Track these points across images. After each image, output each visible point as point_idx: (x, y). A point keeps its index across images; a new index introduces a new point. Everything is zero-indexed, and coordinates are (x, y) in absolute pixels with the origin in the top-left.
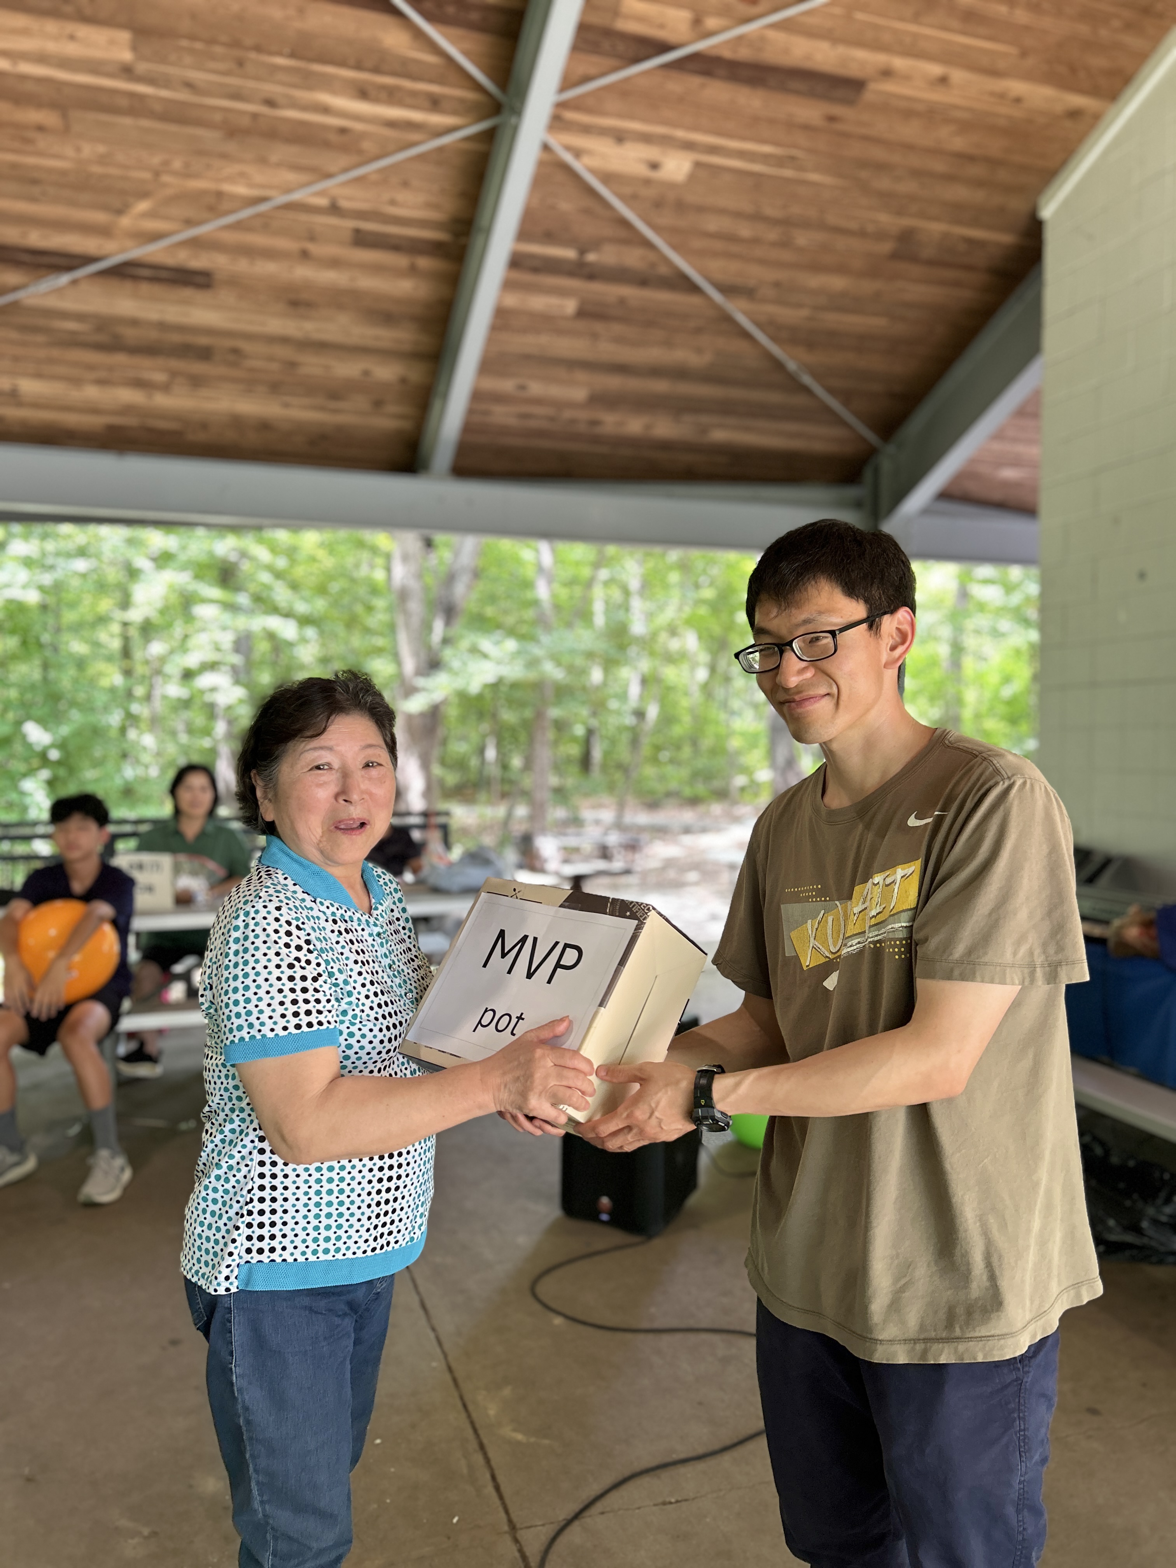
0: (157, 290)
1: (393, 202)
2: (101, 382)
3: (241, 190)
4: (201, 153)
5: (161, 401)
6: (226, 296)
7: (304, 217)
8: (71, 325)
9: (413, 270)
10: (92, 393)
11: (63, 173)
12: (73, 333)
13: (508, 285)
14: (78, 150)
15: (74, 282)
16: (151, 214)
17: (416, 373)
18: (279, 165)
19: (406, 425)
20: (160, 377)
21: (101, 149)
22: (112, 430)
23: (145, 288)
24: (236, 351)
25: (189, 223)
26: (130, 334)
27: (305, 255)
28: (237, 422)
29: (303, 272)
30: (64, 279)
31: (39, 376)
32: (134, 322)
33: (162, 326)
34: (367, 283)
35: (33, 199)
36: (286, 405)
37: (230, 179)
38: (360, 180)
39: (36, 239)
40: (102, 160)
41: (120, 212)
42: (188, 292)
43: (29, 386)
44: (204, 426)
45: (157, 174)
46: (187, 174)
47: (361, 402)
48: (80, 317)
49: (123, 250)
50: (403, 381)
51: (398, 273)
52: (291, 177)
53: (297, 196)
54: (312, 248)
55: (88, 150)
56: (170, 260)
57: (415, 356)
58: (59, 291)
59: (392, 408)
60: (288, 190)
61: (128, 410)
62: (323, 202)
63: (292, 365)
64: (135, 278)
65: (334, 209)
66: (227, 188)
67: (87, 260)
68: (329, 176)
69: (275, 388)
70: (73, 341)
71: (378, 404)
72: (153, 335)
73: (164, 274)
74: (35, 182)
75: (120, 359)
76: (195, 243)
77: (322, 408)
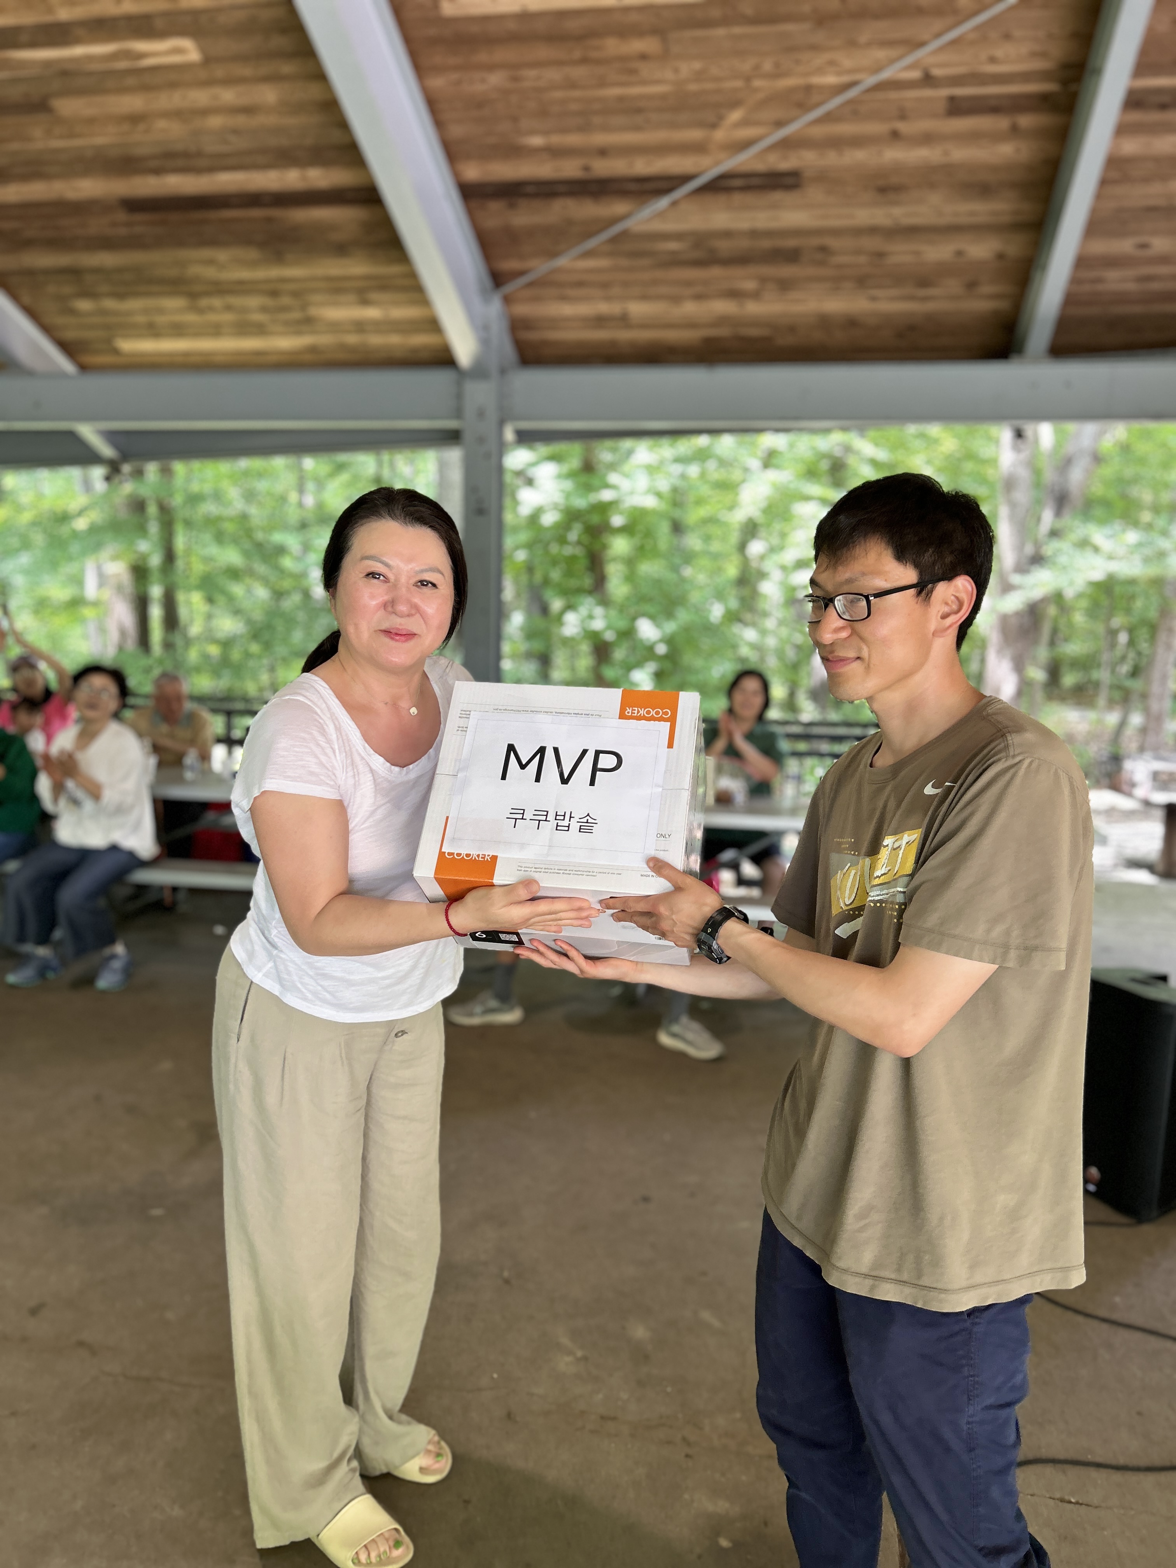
0: (749, 198)
1: (992, 60)
2: (699, 297)
3: (831, 79)
4: (792, 49)
5: (753, 308)
6: (814, 193)
7: (893, 95)
8: (673, 246)
9: (1015, 131)
10: (690, 308)
11: (663, 97)
12: (673, 253)
13: (1122, 130)
14: (676, 71)
15: (674, 204)
16: (745, 123)
17: (1014, 246)
18: (869, 45)
19: (1003, 305)
20: (750, 285)
21: (697, 65)
22: (708, 342)
23: (738, 198)
24: (823, 249)
25: (779, 124)
26: (724, 246)
27: (895, 135)
28: (824, 321)
29: (893, 155)
30: (664, 202)
31: (644, 298)
32: (727, 234)
33: (754, 234)
34: (960, 154)
35: (637, 128)
36: (874, 299)
37: (820, 71)
38: (954, 42)
39: (641, 167)
40: (699, 76)
41: (714, 126)
42: (777, 196)
43: (637, 309)
44: (792, 329)
45: (748, 79)
46: (778, 74)
47: (953, 286)
48: (678, 236)
49: (717, 163)
50: (1001, 256)
51: (996, 137)
52: (881, 54)
53: (886, 75)
54: (903, 127)
55: (687, 68)
56: (760, 167)
57: (1016, 227)
58: (661, 215)
59: (987, 289)
60: (878, 69)
61: (722, 320)
62: (916, 74)
63: (881, 255)
64: (728, 190)
65: (928, 80)
66: (817, 80)
67: (685, 179)
68: (922, 44)
69: (862, 282)
70: (675, 261)
71: (971, 285)
72: (745, 244)
73: (755, 181)
74: (639, 111)
75: (716, 272)
76: (786, 144)
77: (912, 298)
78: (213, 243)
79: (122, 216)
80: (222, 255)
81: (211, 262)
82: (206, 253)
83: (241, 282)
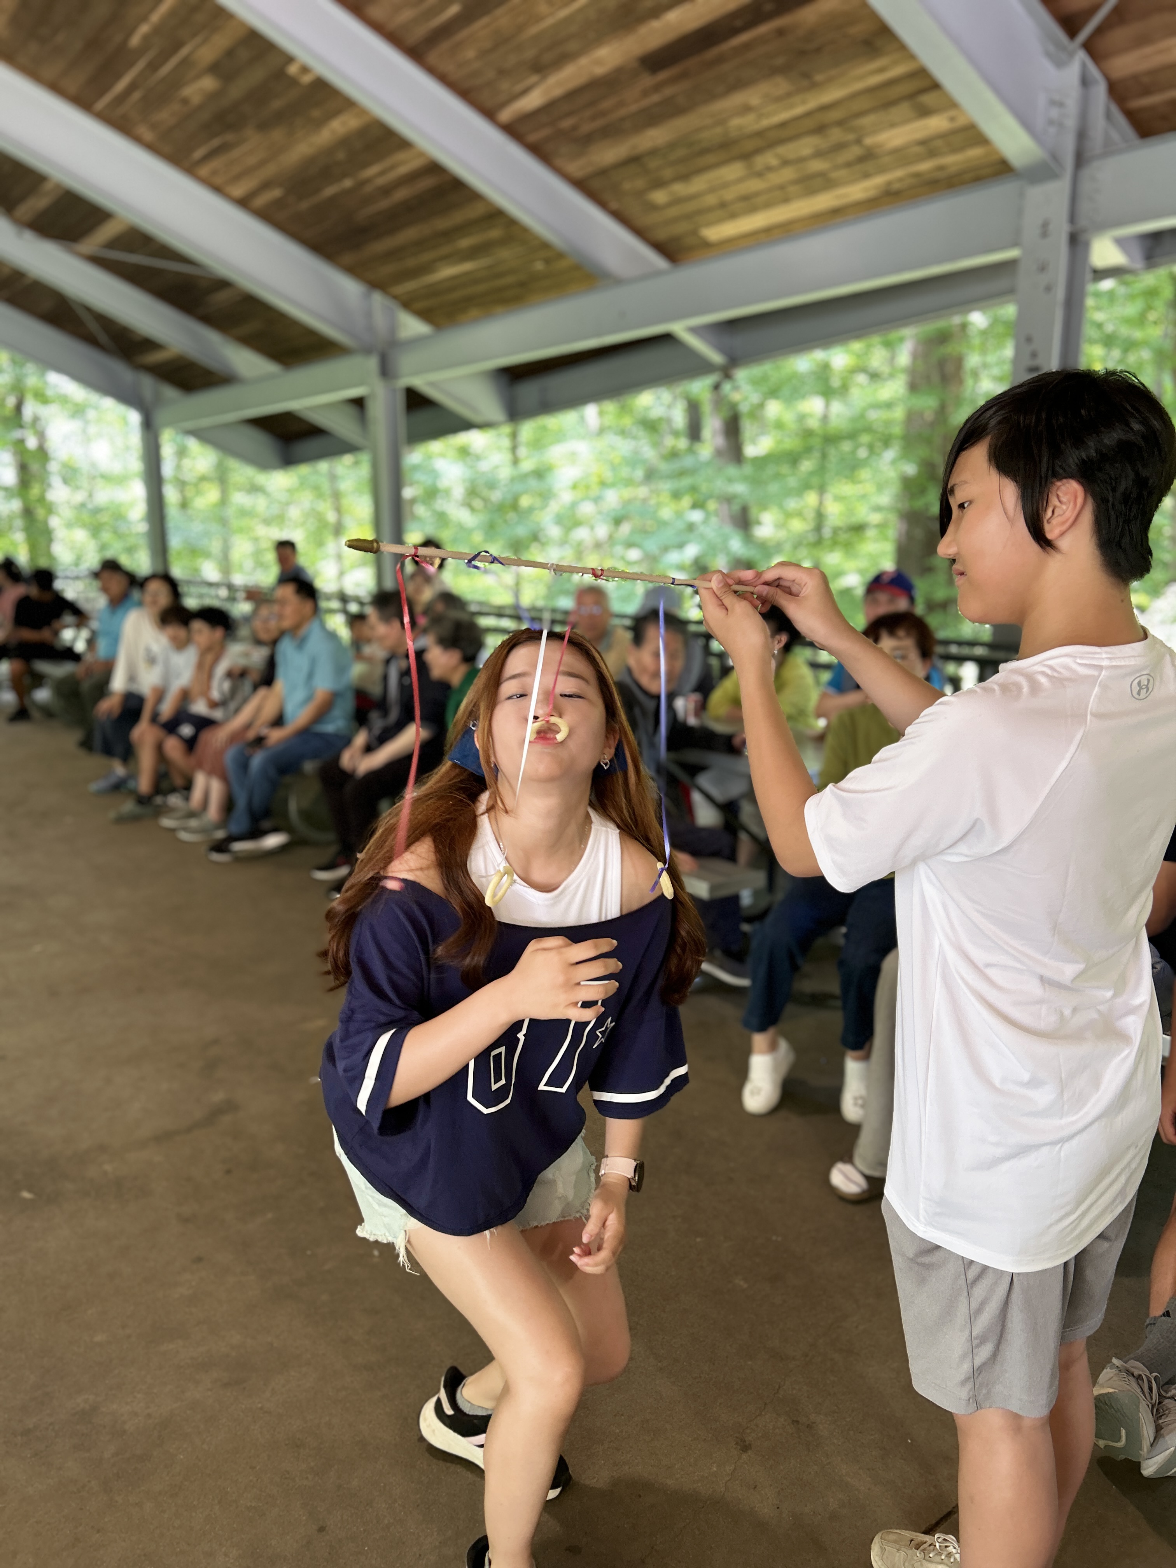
78: (739, 85)
79: (648, 80)
80: (752, 96)
81: (747, 109)
82: (737, 99)
83: (783, 125)
